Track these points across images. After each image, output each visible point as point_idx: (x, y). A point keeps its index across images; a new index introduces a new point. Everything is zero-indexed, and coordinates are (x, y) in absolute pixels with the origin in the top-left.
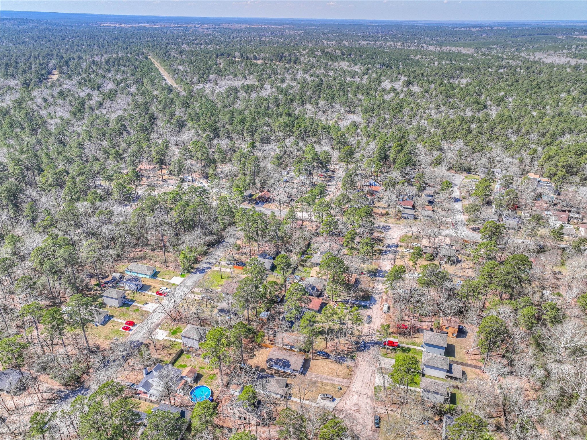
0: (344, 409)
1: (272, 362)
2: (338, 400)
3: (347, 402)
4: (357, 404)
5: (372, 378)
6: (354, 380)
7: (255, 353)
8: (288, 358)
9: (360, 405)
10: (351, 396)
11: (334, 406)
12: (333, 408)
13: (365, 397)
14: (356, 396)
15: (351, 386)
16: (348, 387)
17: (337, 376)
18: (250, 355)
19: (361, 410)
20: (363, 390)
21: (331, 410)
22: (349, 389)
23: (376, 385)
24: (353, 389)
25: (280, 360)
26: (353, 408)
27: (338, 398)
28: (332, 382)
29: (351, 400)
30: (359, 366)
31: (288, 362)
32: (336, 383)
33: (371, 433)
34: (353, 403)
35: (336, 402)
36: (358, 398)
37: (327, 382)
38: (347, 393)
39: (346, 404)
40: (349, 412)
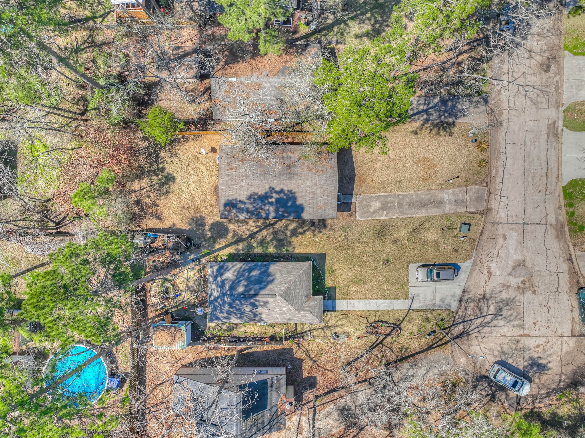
0: (488, 290)
1: (241, 211)
2: (465, 266)
3: (494, 266)
4: (520, 264)
5: (552, 153)
6: (499, 180)
7: (170, 168)
8: (287, 185)
9: (529, 264)
10: (501, 241)
11: (459, 292)
12: (457, 298)
13: (540, 229)
14: (513, 237)
15: (494, 204)
16: (486, 212)
17: (447, 184)
18: (155, 179)
19: (536, 281)
20: (529, 210)
21: (454, 305)
22: (491, 217)
23: (565, 181)
24: (503, 214)
25: (264, 198)
26: (514, 281)
27: (465, 260)
28: (435, 211)
29: (502, 254)
30: (505, 116)
31: (291, 196)
32: (449, 209)
33: (572, 342)
34: (511, 263)
35: (463, 276)
36: (522, 243)
37: (423, 213)
38: (485, 236)
39: (490, 273)
40: (504, 295)
